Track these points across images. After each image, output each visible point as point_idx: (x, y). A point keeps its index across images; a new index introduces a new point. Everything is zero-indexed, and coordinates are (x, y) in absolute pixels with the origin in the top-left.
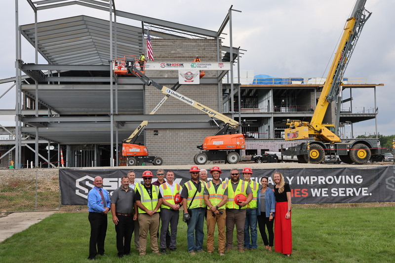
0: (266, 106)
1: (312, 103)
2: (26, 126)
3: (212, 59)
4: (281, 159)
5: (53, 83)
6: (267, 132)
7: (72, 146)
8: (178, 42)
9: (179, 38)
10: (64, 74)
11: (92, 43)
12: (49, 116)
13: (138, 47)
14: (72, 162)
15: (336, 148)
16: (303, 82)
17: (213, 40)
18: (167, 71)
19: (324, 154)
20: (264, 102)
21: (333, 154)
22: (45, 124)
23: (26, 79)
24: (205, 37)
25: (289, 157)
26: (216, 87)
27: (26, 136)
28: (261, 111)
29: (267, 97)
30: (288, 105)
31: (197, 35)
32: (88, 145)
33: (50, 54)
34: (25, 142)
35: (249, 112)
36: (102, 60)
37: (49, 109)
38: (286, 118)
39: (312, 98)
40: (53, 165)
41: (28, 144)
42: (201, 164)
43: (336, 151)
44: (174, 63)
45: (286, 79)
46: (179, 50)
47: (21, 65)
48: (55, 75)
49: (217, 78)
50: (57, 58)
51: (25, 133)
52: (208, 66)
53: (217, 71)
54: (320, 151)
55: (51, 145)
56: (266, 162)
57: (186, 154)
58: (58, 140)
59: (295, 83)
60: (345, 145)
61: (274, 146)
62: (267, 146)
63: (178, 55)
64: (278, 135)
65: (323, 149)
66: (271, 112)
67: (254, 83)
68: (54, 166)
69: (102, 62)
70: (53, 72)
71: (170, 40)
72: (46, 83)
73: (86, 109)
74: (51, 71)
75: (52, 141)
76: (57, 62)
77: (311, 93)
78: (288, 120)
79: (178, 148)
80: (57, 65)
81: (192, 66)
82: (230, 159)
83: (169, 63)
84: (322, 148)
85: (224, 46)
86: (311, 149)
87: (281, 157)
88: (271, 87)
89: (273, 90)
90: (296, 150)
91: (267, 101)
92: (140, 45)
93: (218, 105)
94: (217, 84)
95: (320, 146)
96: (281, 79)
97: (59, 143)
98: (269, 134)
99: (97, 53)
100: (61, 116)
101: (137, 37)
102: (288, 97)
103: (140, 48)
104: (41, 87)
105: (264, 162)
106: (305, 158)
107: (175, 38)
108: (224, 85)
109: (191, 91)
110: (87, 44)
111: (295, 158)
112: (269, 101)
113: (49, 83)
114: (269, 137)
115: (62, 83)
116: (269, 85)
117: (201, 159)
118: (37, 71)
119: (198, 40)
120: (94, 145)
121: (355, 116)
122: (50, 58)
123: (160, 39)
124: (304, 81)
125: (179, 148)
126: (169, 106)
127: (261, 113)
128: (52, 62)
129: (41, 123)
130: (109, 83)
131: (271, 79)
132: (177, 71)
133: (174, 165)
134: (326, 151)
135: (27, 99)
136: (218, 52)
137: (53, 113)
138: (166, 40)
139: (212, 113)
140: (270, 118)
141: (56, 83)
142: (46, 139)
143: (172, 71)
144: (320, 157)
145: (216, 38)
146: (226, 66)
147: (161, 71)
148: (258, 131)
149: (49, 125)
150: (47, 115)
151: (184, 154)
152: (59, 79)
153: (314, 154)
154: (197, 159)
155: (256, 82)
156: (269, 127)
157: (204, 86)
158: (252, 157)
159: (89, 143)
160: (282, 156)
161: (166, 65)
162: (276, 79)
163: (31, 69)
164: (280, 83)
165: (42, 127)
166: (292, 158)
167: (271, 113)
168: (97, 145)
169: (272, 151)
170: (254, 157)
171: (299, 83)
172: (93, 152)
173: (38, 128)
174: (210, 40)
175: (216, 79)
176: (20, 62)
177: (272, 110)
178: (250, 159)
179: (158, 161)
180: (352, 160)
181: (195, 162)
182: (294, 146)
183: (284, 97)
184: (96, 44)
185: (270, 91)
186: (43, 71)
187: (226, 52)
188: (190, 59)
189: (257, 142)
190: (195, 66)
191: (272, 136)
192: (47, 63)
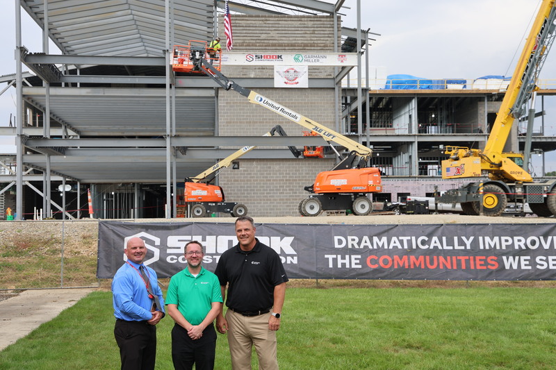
0: (405, 124)
1: (479, 119)
2: (26, 153)
3: (325, 48)
4: (434, 209)
5: (70, 85)
6: (408, 165)
7: (99, 185)
8: (272, 21)
9: (273, 15)
10: (85, 72)
11: (133, 22)
12: (63, 138)
13: (205, 28)
14: (99, 211)
15: (525, 192)
16: (465, 87)
17: (327, 17)
18: (255, 68)
19: (506, 200)
20: (403, 117)
21: (521, 201)
22: (62, 151)
23: (26, 78)
24: (315, 12)
25: (448, 206)
26: (331, 92)
27: (26, 170)
28: (397, 132)
29: (407, 109)
30: (441, 122)
31: (302, 9)
32: (124, 184)
33: (66, 39)
34: (27, 179)
35: (380, 134)
36: (147, 48)
37: (63, 127)
38: (438, 143)
39: (480, 112)
40: (69, 215)
41: (30, 182)
42: (312, 215)
43: (525, 197)
44: (266, 54)
45: (438, 82)
46: (273, 34)
47: (24, 55)
48: (73, 72)
49: (334, 79)
50: (76, 46)
51: (29, 164)
52: (321, 60)
53: (334, 67)
54: (499, 196)
55: (67, 183)
56: (413, 214)
57: (283, 200)
58: (77, 175)
59: (453, 88)
60: (540, 187)
61: (419, 188)
62: (407, 188)
63: (271, 42)
64: (423, 170)
65: (504, 194)
66: (414, 133)
67: (386, 87)
68: (72, 217)
69: (147, 52)
70: (70, 68)
71: (259, 16)
72: (59, 85)
73: (122, 128)
74: (66, 66)
75: (68, 177)
76: (76, 52)
77: (479, 103)
78: (441, 147)
79: (270, 190)
80: (76, 56)
81: (296, 59)
82: (358, 208)
83: (259, 54)
84: (502, 191)
85: (344, 28)
86: (486, 192)
87: (434, 205)
88: (415, 94)
89: (418, 98)
90: (460, 195)
91: (407, 116)
92: (209, 25)
93: (335, 123)
94: (334, 89)
95: (500, 189)
96: (430, 81)
97: (79, 180)
98: (410, 168)
99: (140, 37)
100: (82, 137)
101: (205, 13)
102: (441, 109)
103: (210, 30)
104: (54, 91)
105: (409, 214)
106: (475, 206)
107: (267, 14)
108: (344, 90)
109: (292, 100)
110: (125, 24)
111: (458, 207)
112: (410, 116)
113: (63, 84)
114: (410, 173)
115: (83, 85)
116: (411, 91)
117: (312, 208)
118: (49, 65)
119: (304, 17)
120: (134, 184)
121: (550, 140)
122: (64, 45)
123: (243, 16)
124: (467, 84)
125: (273, 190)
126: (257, 122)
127: (398, 135)
128: (67, 52)
129: (55, 148)
130: (163, 86)
131: (415, 82)
132: (272, 68)
133: (264, 216)
134: (508, 196)
135: (28, 110)
136: (336, 37)
137: (71, 133)
138: (252, 17)
139: (329, 135)
140: (412, 143)
141: (74, 85)
142: (60, 174)
143: (263, 68)
144: (499, 207)
145: (332, 14)
146: (350, 59)
147: (244, 67)
148: (391, 163)
149: (67, 152)
150: (61, 137)
151: (280, 200)
152: (80, 79)
153: (490, 201)
154: (304, 208)
155: (391, 85)
156: (410, 157)
157: (313, 92)
158: (385, 205)
159: (126, 181)
160: (436, 204)
161: (254, 58)
162: (423, 82)
163: (40, 61)
164: (428, 87)
165: (57, 155)
166: (454, 206)
167: (415, 135)
168: (138, 183)
169: (414, 195)
170: (389, 205)
171: (459, 87)
172: (133, 195)
173: (49, 156)
174: (323, 17)
175: (332, 81)
176: (22, 50)
177: (415, 131)
178: (382, 209)
179: (240, 211)
180: (551, 210)
181: (301, 212)
182: (457, 188)
183: (434, 110)
184: (138, 23)
185: (413, 101)
186: (58, 66)
187: (346, 37)
188: (293, 47)
189: (391, 182)
190: (300, 58)
191: (416, 172)
192: (59, 52)
